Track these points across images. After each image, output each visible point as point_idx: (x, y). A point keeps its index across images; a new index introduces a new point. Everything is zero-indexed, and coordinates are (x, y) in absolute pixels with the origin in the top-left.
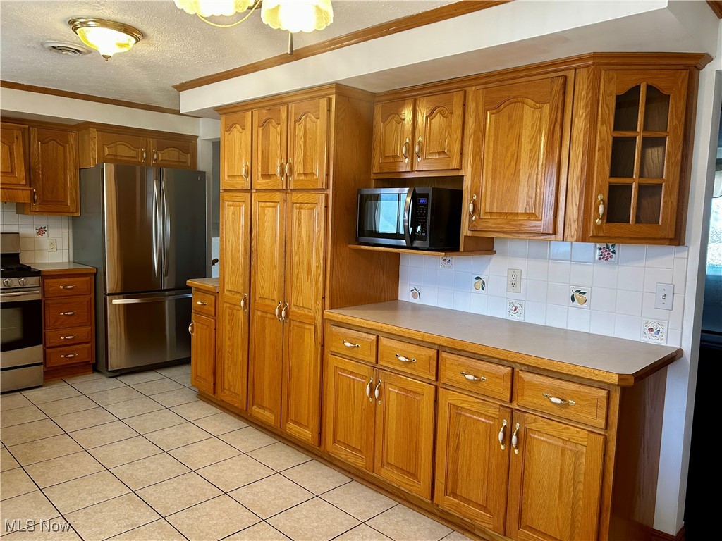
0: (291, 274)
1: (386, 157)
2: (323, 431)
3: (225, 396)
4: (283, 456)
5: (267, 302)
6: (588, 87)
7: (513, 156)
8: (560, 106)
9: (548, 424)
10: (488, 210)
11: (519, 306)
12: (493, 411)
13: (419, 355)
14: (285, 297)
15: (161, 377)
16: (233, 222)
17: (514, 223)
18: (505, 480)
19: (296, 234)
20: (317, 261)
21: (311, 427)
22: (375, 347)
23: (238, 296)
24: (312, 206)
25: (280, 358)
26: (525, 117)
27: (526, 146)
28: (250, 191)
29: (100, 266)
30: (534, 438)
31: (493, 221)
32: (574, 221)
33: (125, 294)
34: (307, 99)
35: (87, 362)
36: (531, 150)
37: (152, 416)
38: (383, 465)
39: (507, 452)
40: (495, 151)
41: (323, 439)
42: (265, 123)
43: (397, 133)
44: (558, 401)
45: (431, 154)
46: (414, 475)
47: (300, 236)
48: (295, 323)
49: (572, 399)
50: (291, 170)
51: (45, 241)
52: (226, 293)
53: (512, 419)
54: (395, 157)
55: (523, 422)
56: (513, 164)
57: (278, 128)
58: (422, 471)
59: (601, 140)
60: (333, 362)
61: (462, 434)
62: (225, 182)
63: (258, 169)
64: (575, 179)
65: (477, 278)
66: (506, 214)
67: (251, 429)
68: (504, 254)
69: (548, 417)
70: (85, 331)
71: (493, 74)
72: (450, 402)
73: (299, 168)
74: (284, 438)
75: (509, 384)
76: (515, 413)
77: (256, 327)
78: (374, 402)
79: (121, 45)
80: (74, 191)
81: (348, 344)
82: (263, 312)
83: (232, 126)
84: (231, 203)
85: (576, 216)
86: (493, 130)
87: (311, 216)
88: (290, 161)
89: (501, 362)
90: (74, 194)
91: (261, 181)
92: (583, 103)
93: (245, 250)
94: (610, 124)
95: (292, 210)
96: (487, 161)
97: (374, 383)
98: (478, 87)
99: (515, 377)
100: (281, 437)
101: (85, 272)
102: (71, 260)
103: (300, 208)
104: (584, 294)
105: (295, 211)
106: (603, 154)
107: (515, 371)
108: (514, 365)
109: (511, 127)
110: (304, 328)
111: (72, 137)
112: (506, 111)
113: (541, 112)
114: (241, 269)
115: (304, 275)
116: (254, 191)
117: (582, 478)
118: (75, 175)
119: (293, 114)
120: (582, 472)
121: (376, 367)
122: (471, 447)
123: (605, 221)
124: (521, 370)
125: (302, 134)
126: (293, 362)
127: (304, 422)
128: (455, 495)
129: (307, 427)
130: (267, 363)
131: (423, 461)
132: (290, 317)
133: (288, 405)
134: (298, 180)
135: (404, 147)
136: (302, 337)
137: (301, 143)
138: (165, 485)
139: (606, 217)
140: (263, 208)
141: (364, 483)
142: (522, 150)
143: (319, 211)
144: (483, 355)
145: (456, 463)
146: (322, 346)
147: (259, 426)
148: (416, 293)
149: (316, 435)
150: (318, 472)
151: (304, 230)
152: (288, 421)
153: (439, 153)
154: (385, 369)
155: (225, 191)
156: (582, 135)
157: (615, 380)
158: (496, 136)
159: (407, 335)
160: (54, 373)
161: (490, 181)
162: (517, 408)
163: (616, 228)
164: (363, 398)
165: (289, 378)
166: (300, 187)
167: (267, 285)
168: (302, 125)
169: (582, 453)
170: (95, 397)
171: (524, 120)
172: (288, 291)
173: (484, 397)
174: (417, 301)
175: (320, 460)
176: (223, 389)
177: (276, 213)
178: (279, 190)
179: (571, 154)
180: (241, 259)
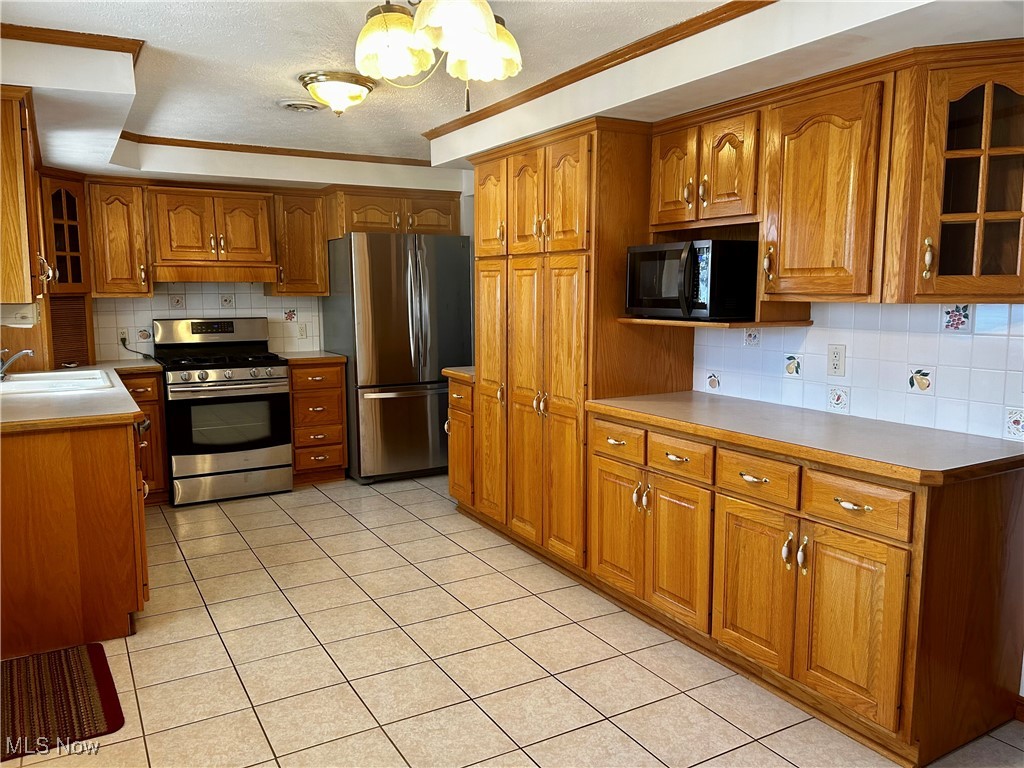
0: (550, 357)
1: (667, 203)
2: (588, 549)
3: (483, 507)
4: (545, 578)
5: (525, 392)
6: (911, 94)
7: (816, 193)
8: (874, 123)
9: (841, 537)
10: (787, 267)
11: (843, 394)
12: (776, 521)
13: (692, 452)
14: (544, 386)
15: (419, 486)
16: (489, 295)
17: (819, 281)
18: (791, 609)
19: (555, 309)
20: (577, 339)
21: (575, 543)
22: (642, 444)
23: (495, 387)
24: (572, 271)
25: (540, 461)
26: (831, 140)
27: (832, 179)
28: (505, 257)
29: (350, 354)
30: (825, 554)
31: (793, 280)
32: (895, 276)
33: (380, 386)
34: (566, 138)
35: (340, 466)
36: (838, 184)
37: (403, 527)
38: (654, 591)
39: (794, 572)
40: (795, 189)
41: (589, 558)
42: (521, 172)
43: (679, 171)
44: (849, 506)
45: (719, 196)
46: (688, 603)
47: (559, 310)
48: (555, 417)
49: (868, 503)
50: (549, 228)
51: (294, 326)
52: (483, 383)
53: (799, 531)
54: (677, 202)
55: (812, 535)
56: (817, 204)
57: (535, 178)
58: (698, 598)
59: (928, 166)
60: (596, 463)
61: (742, 550)
62: (479, 249)
63: (514, 231)
64: (895, 219)
65: (790, 358)
66: (810, 270)
67: (513, 547)
68: (823, 325)
69: (843, 528)
70: (336, 430)
71: (791, 87)
72: (728, 510)
73: (557, 226)
74: (548, 559)
75: (796, 486)
76: (803, 522)
77: (515, 423)
78: (643, 512)
79: (353, 98)
80: (323, 266)
81: (612, 441)
82: (522, 405)
83: (486, 178)
84: (486, 273)
85: (896, 268)
86: (792, 160)
87: (570, 283)
88: (549, 217)
89: (786, 458)
90: (323, 270)
91: (517, 244)
92: (905, 116)
93: (502, 330)
94: (941, 142)
95: (550, 279)
96: (786, 201)
97: (642, 489)
98: (774, 106)
99: (804, 478)
100: (545, 557)
101: (335, 361)
102: (323, 349)
103: (559, 275)
104: (926, 375)
105: (554, 279)
106: (932, 183)
107: (803, 468)
108: (802, 463)
109: (814, 154)
110: (565, 423)
111: (319, 203)
112: (808, 134)
113: (851, 132)
114: (498, 354)
115: (563, 358)
116: (511, 257)
117: (881, 605)
118: (324, 248)
119: (551, 158)
120: (882, 597)
121: (644, 468)
122: (752, 567)
123: (935, 274)
124: (811, 469)
125: (560, 182)
126: (554, 466)
127: (568, 538)
128: (735, 628)
129: (570, 544)
130: (527, 466)
131: (699, 585)
132: (550, 410)
133: (550, 515)
134: (558, 240)
135: (686, 190)
136: (563, 434)
137: (560, 194)
138: (436, 622)
139: (937, 268)
140: (520, 277)
141: (636, 614)
142: (828, 186)
143: (578, 279)
144: (767, 451)
145: (736, 587)
146: (585, 444)
147: (522, 544)
148: (714, 381)
149: (581, 554)
150: (583, 598)
151: (563, 302)
152: (550, 537)
153: (729, 195)
154: (656, 471)
155: (481, 258)
156: (904, 160)
157: (916, 478)
158: (796, 168)
159: (677, 428)
160: (305, 476)
161: (790, 228)
162: (807, 517)
163: (954, 282)
164: (631, 508)
165: (551, 484)
166: (559, 249)
167: (525, 373)
168: (561, 171)
169: (882, 574)
170: (345, 505)
171: (830, 146)
172: (547, 378)
173: (766, 503)
174: (715, 391)
175: (588, 586)
176: (482, 499)
177: (534, 283)
178: (536, 254)
179: (891, 185)
180: (498, 341)
